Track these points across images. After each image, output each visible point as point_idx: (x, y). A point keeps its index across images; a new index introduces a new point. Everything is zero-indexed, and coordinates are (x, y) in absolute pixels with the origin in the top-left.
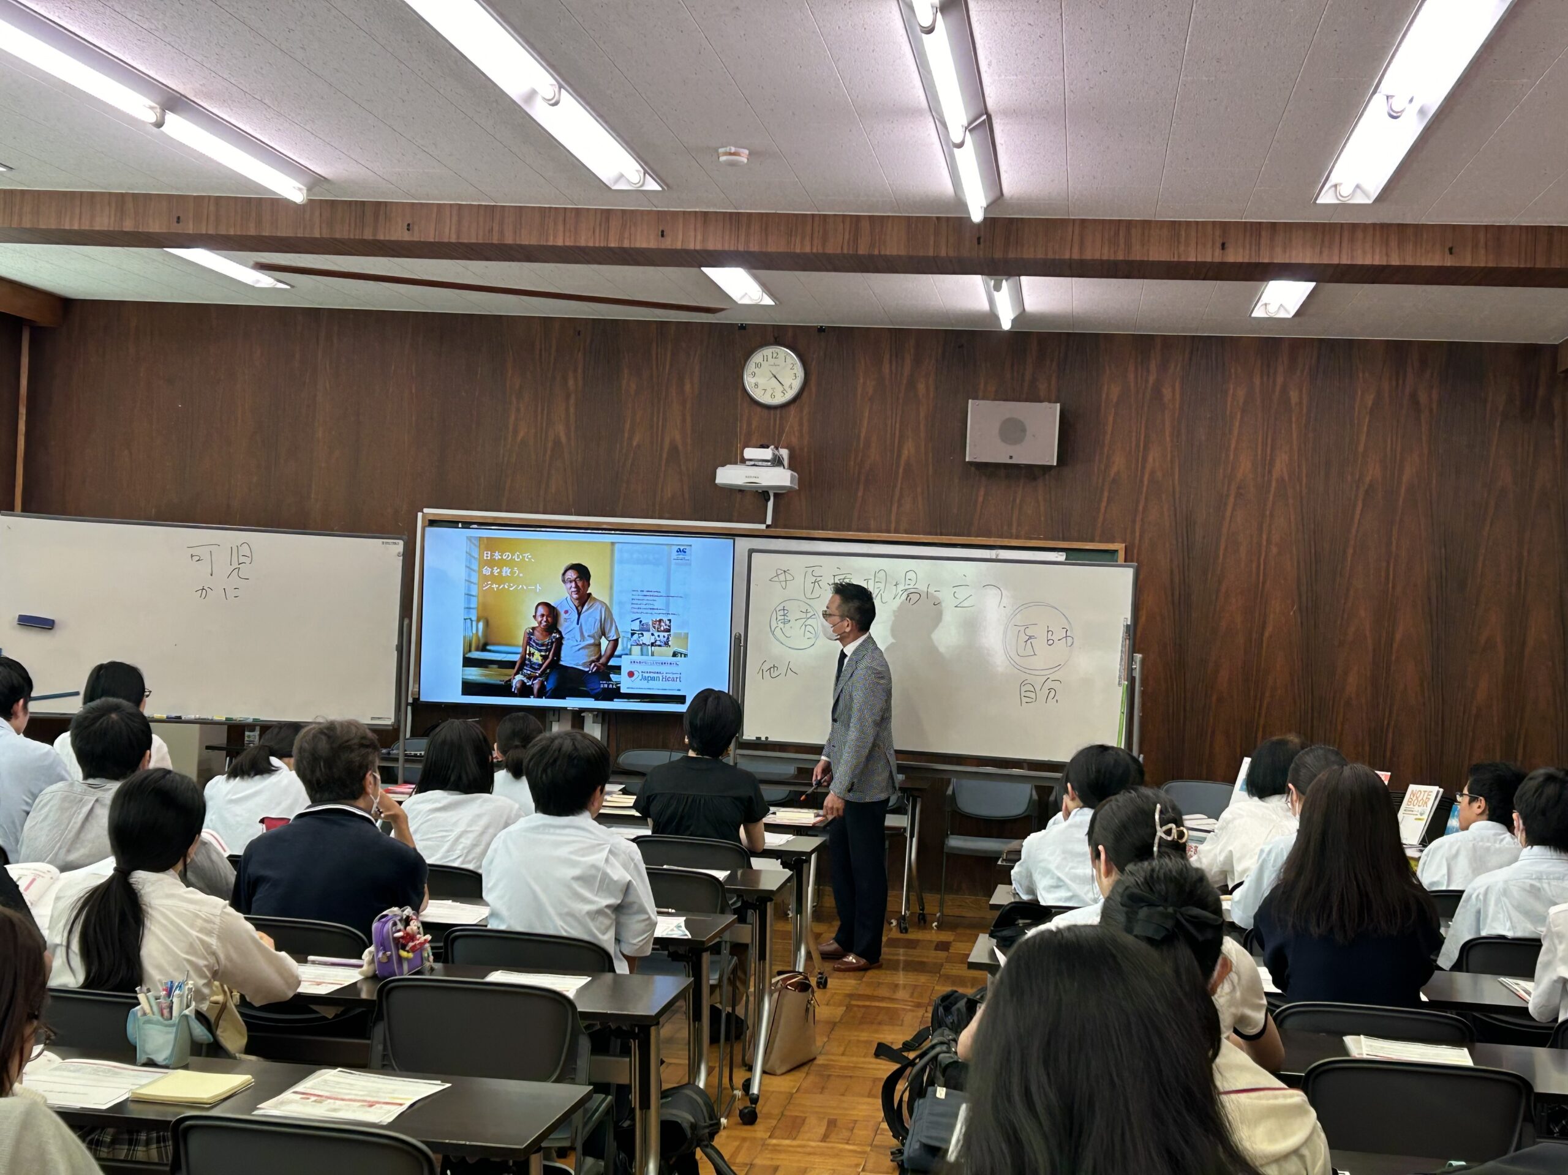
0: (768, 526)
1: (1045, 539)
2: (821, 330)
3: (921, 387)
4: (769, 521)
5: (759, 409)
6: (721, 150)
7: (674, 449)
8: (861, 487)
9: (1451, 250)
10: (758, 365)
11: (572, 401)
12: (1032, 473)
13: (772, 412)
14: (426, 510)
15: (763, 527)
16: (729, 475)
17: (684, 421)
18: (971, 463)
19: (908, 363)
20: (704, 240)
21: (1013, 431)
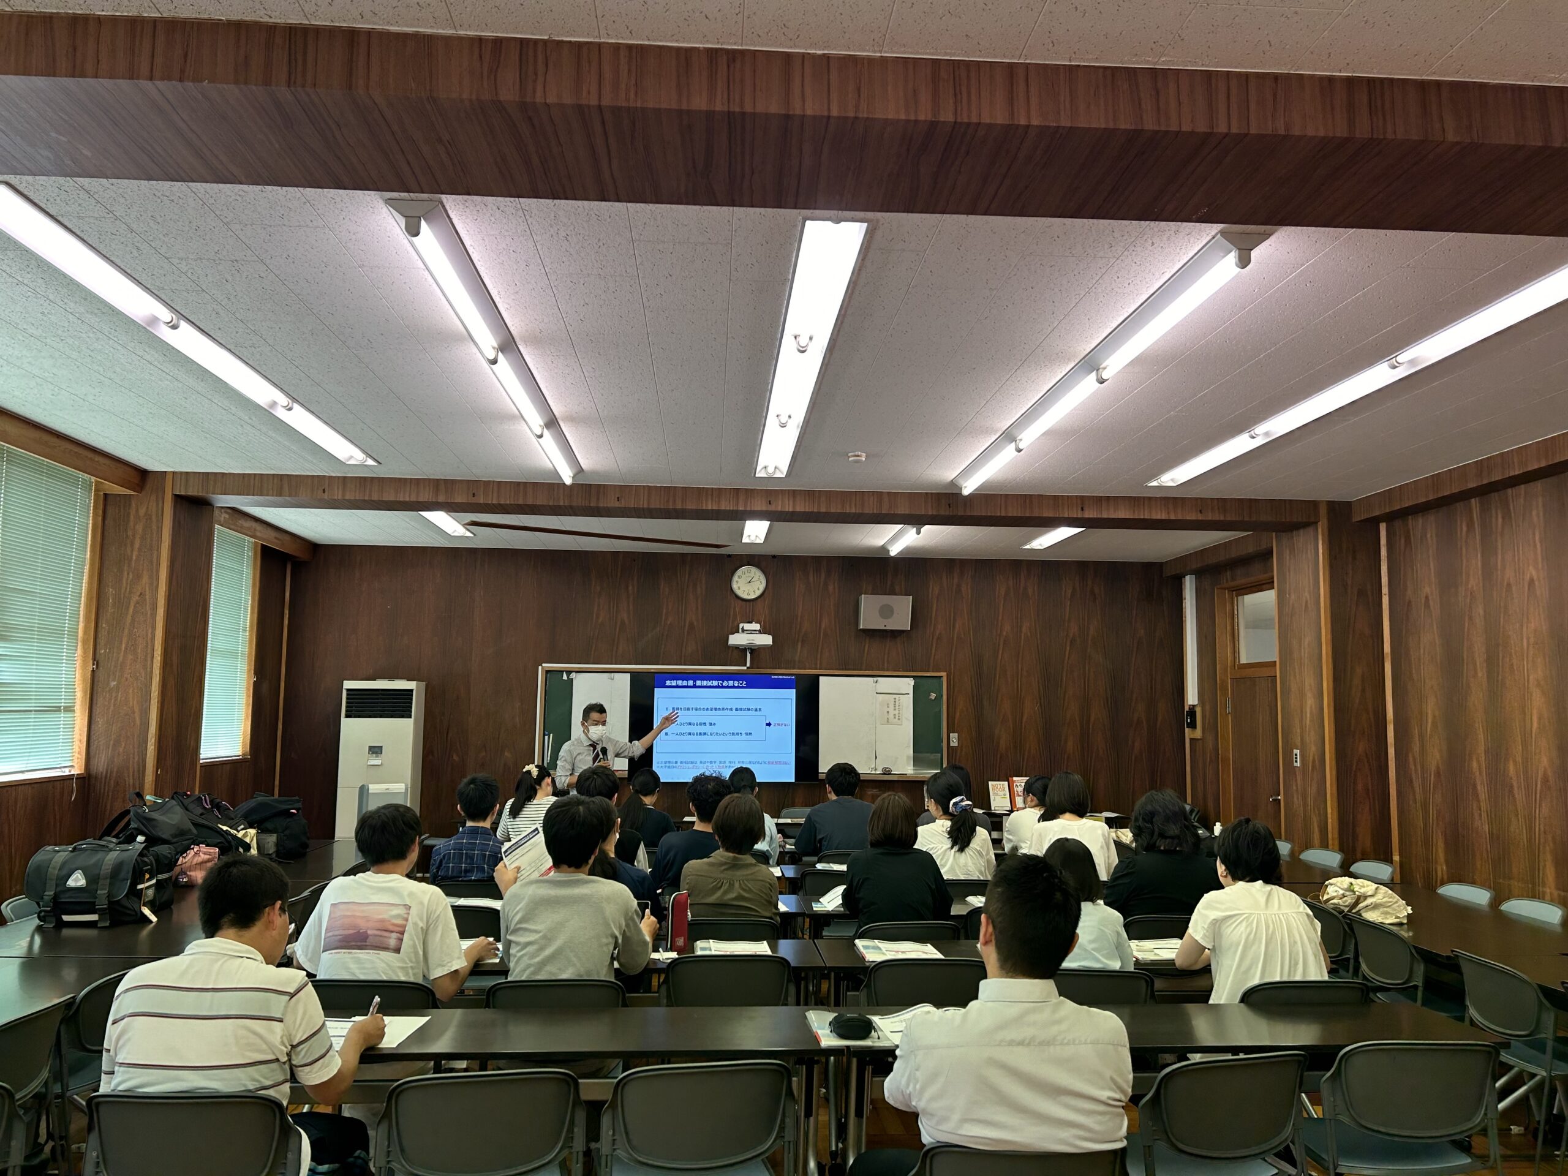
0: (748, 668)
1: (904, 671)
2: (774, 557)
3: (831, 588)
4: (748, 665)
5: (740, 602)
6: (850, 454)
7: (691, 626)
8: (800, 644)
9: (1201, 512)
10: (740, 577)
11: (631, 599)
12: (894, 635)
13: (748, 603)
14: (544, 665)
15: (745, 668)
16: (735, 640)
17: (697, 608)
18: (864, 631)
19: (823, 575)
20: (794, 506)
21: (886, 612)
